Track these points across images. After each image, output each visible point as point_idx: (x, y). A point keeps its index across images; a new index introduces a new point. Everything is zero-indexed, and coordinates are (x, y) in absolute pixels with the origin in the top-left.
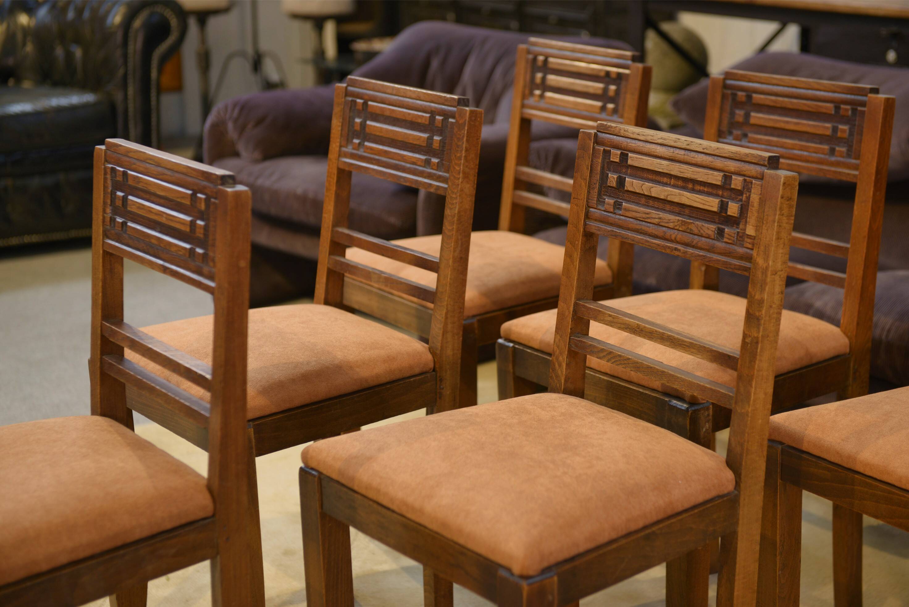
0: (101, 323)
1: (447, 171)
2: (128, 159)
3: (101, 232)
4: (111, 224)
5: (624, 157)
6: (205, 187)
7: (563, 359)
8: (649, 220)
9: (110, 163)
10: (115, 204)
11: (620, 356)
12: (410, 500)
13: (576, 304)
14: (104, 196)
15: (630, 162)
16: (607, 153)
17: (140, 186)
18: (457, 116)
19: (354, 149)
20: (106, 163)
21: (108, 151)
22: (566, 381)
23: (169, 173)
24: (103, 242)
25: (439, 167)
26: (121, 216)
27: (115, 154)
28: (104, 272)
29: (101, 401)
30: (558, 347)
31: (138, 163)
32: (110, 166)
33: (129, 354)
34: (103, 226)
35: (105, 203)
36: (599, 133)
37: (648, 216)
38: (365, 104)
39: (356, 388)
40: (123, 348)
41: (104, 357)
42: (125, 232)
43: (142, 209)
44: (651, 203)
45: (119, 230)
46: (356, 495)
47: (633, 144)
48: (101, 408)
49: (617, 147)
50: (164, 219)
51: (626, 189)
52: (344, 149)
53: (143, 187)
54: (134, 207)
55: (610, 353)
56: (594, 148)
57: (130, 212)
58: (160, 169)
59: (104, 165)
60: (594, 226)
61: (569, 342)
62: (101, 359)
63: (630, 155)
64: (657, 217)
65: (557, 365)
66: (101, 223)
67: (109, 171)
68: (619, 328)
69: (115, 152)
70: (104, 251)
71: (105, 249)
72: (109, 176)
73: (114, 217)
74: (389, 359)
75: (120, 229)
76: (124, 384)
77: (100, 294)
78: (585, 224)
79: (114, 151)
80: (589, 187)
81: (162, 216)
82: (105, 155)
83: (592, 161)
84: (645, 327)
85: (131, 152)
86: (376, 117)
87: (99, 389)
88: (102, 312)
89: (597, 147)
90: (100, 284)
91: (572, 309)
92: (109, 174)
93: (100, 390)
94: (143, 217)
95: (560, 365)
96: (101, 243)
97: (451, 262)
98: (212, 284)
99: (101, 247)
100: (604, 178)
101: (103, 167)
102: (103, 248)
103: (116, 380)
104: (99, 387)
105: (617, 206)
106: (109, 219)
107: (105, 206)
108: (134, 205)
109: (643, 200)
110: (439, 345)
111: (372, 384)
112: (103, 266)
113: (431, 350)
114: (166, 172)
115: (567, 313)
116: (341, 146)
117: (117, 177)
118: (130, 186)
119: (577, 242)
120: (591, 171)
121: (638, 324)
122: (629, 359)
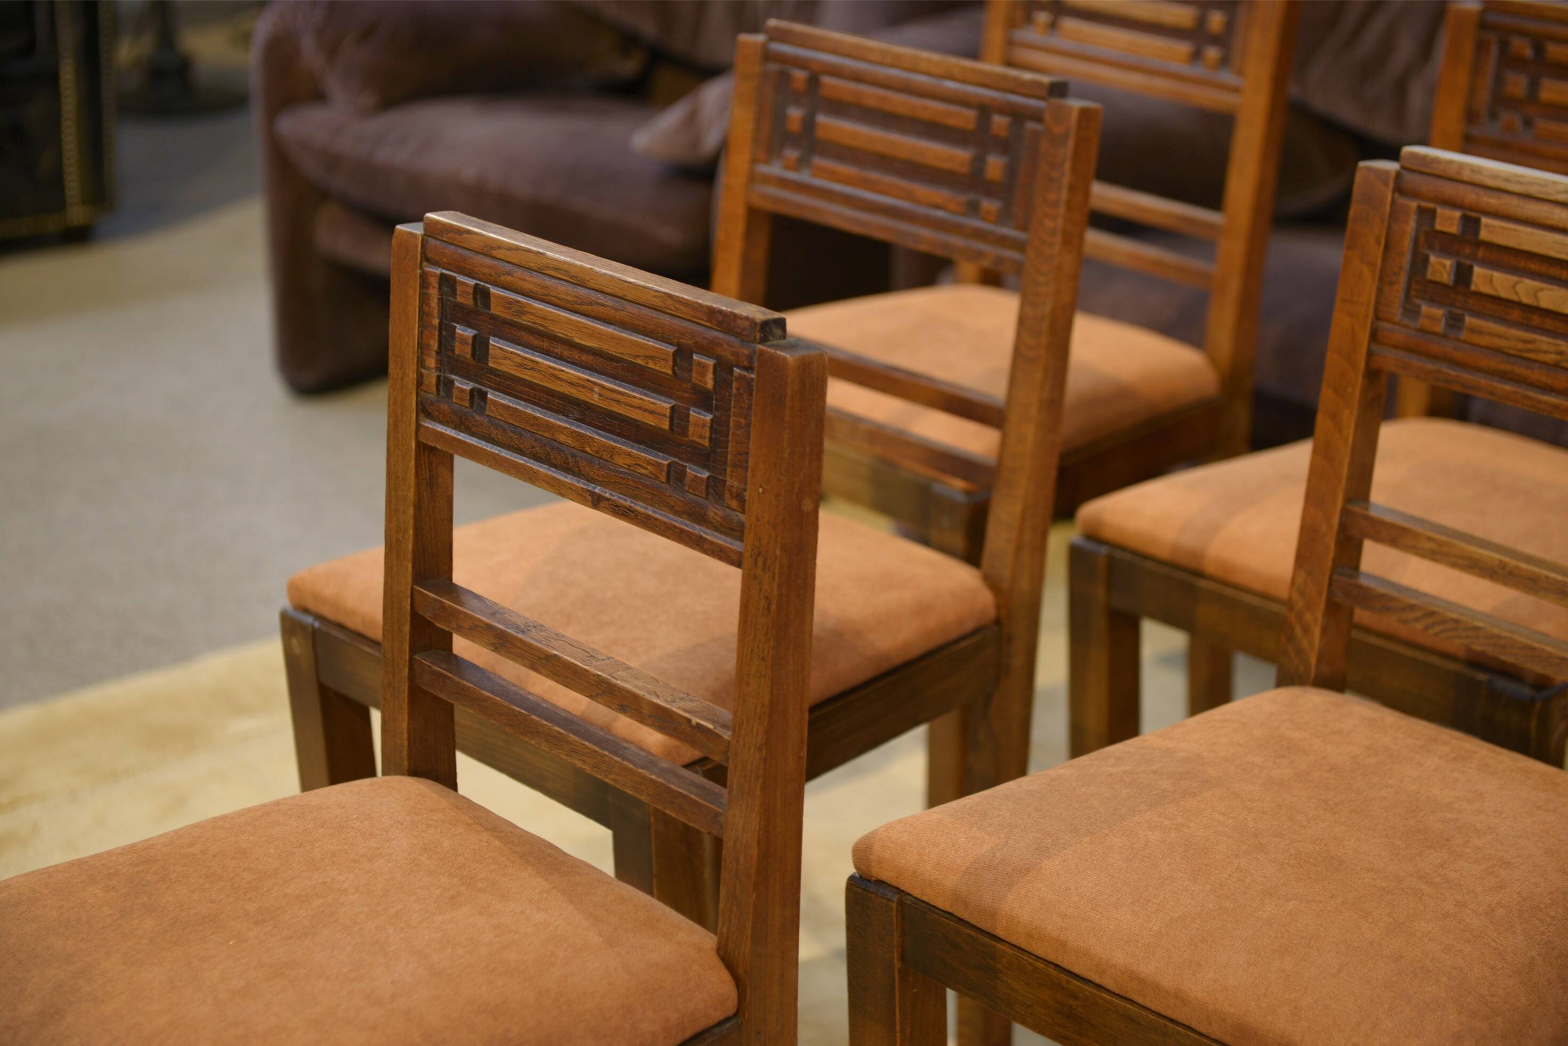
0: (412, 589)
1: (1024, 228)
2: (488, 261)
3: (414, 404)
4: (438, 390)
5: (1471, 223)
6: (714, 343)
7: (1316, 619)
8: (1532, 356)
9: (437, 264)
10: (453, 351)
11: (1456, 621)
12: (1148, 968)
13: (1345, 512)
14: (421, 333)
15: (1484, 235)
16: (1426, 215)
17: (525, 320)
18: (1047, 117)
19: (787, 168)
20: (425, 263)
21: (430, 239)
22: (1319, 661)
23: (610, 302)
24: (418, 426)
25: (1004, 217)
26: (467, 376)
27: (453, 247)
28: (418, 485)
29: (409, 746)
30: (1302, 593)
31: (519, 273)
32: (438, 271)
33: (461, 646)
34: (417, 393)
35: (422, 347)
36: (1405, 173)
37: (1530, 346)
38: (814, 80)
39: (869, 673)
40: (451, 634)
41: (417, 657)
42: (482, 411)
43: (532, 369)
44: (1536, 319)
45: (467, 407)
46: (999, 945)
47: (1491, 201)
48: (410, 758)
49: (1452, 204)
50: (596, 396)
51: (1473, 288)
52: (763, 169)
53: (535, 323)
54: (508, 362)
55: (1432, 614)
56: (1393, 201)
57: (492, 371)
58: (582, 292)
59: (421, 268)
60: (1390, 360)
61: (1330, 585)
62: (411, 660)
63: (1484, 220)
64: (1553, 349)
65: (1298, 630)
66: (412, 387)
67: (434, 282)
68: (1454, 565)
69: (453, 244)
70: (418, 444)
71: (422, 441)
72: (434, 293)
73: (446, 378)
74: (921, 609)
75: (467, 404)
76: (452, 705)
77: (411, 532)
78: (1370, 354)
79: (447, 240)
80: (1381, 279)
81: (591, 390)
82: (423, 246)
83: (1389, 227)
84: (1518, 568)
85: (499, 248)
86: (839, 108)
87: (406, 720)
88: (414, 567)
89: (1402, 201)
90: (411, 511)
91: (1336, 521)
92: (434, 287)
93: (409, 724)
94: (531, 385)
95: (1306, 630)
96: (413, 427)
97: (1034, 411)
98: (735, 545)
99: (414, 436)
100: (1419, 263)
101: (419, 271)
102: (417, 436)
103: (437, 700)
104: (406, 717)
105: (1455, 322)
106: (434, 381)
107: (422, 353)
108: (506, 358)
109: (1516, 314)
110: (1006, 573)
111: (897, 661)
112: (417, 474)
113: (991, 582)
114: (601, 298)
115: (1324, 528)
116: (754, 161)
117: (458, 297)
118: (493, 318)
119: (1350, 390)
120: (1387, 248)
121: (1500, 562)
122: (1478, 628)
